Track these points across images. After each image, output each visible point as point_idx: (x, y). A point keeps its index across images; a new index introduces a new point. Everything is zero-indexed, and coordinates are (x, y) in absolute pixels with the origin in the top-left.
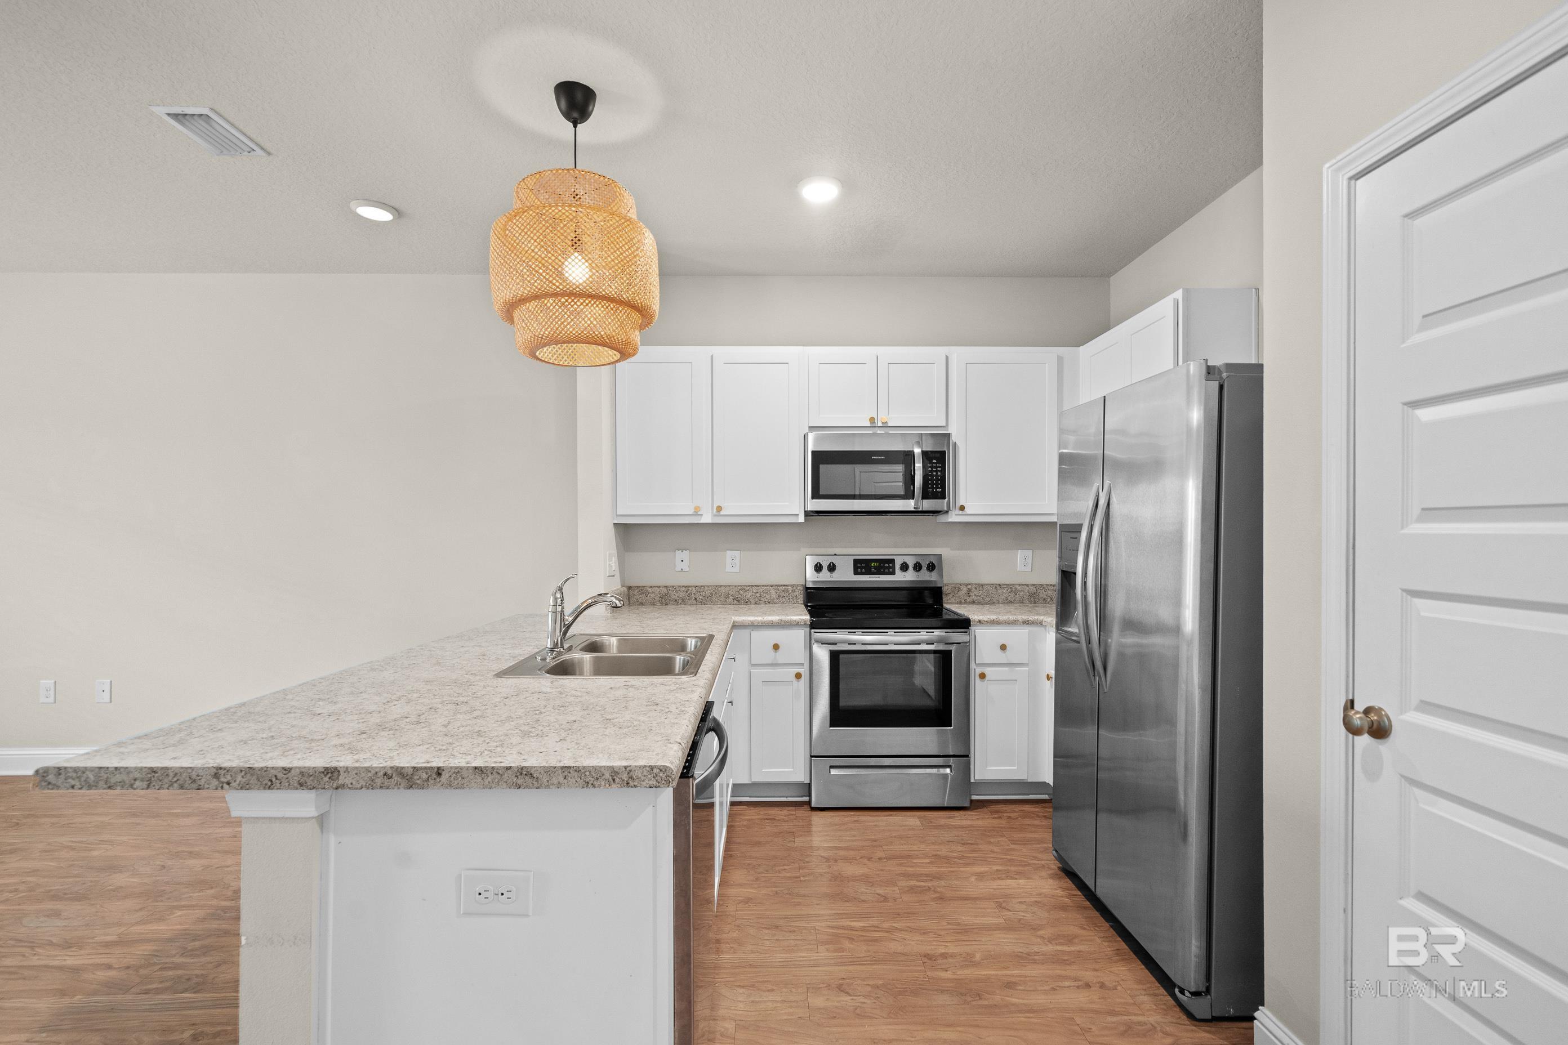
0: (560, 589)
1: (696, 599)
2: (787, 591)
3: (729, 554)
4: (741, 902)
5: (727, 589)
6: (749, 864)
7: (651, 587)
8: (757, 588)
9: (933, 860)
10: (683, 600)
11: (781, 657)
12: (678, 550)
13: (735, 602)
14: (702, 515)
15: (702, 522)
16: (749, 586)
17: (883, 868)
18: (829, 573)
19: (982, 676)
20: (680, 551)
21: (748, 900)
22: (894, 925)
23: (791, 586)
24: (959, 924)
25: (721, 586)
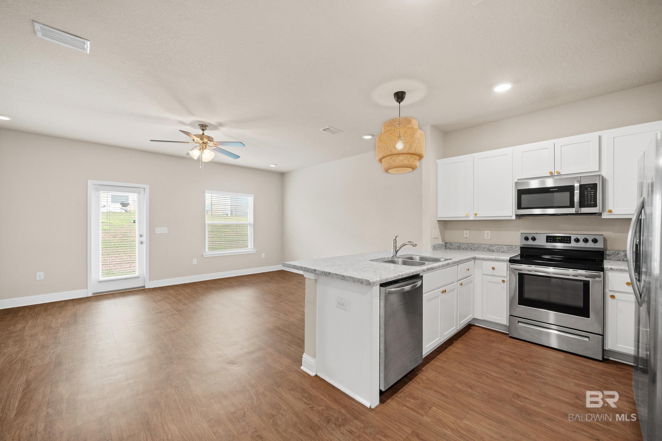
0: (395, 239)
1: (471, 248)
2: (512, 248)
3: (486, 232)
4: (454, 352)
5: (484, 245)
6: (466, 344)
7: (454, 243)
8: (497, 246)
9: (556, 371)
10: (466, 248)
11: (495, 272)
12: (465, 230)
13: (488, 251)
14: (469, 217)
15: (469, 219)
16: (494, 245)
17: (525, 364)
18: (532, 241)
19: (613, 297)
20: (466, 230)
21: (457, 353)
22: (511, 381)
23: (514, 246)
24: (545, 393)
25: (482, 244)
